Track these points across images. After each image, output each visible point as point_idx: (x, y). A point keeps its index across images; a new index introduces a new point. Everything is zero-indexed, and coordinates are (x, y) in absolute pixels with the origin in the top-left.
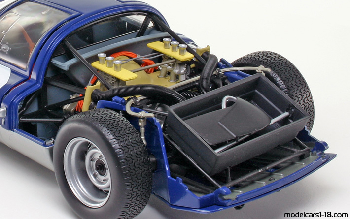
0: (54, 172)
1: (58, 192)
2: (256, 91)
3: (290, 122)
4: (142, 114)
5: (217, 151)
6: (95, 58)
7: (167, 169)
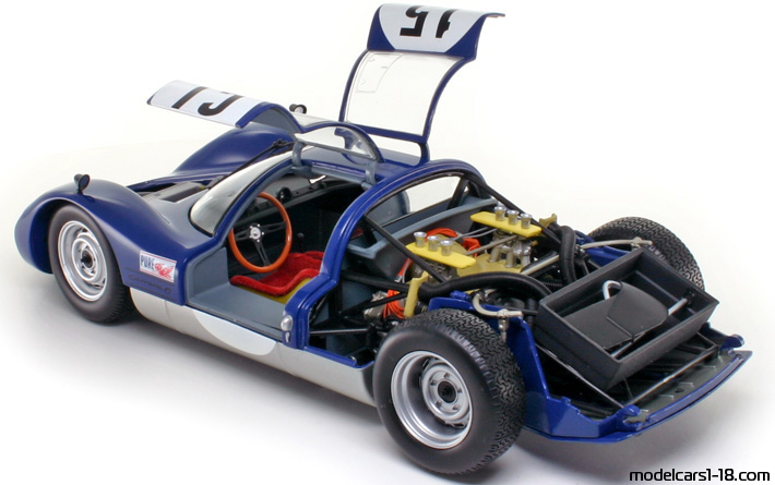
0: (375, 408)
1: (382, 431)
2: (638, 273)
3: (691, 314)
4: (504, 312)
5: (614, 355)
6: (411, 239)
7: (545, 387)
